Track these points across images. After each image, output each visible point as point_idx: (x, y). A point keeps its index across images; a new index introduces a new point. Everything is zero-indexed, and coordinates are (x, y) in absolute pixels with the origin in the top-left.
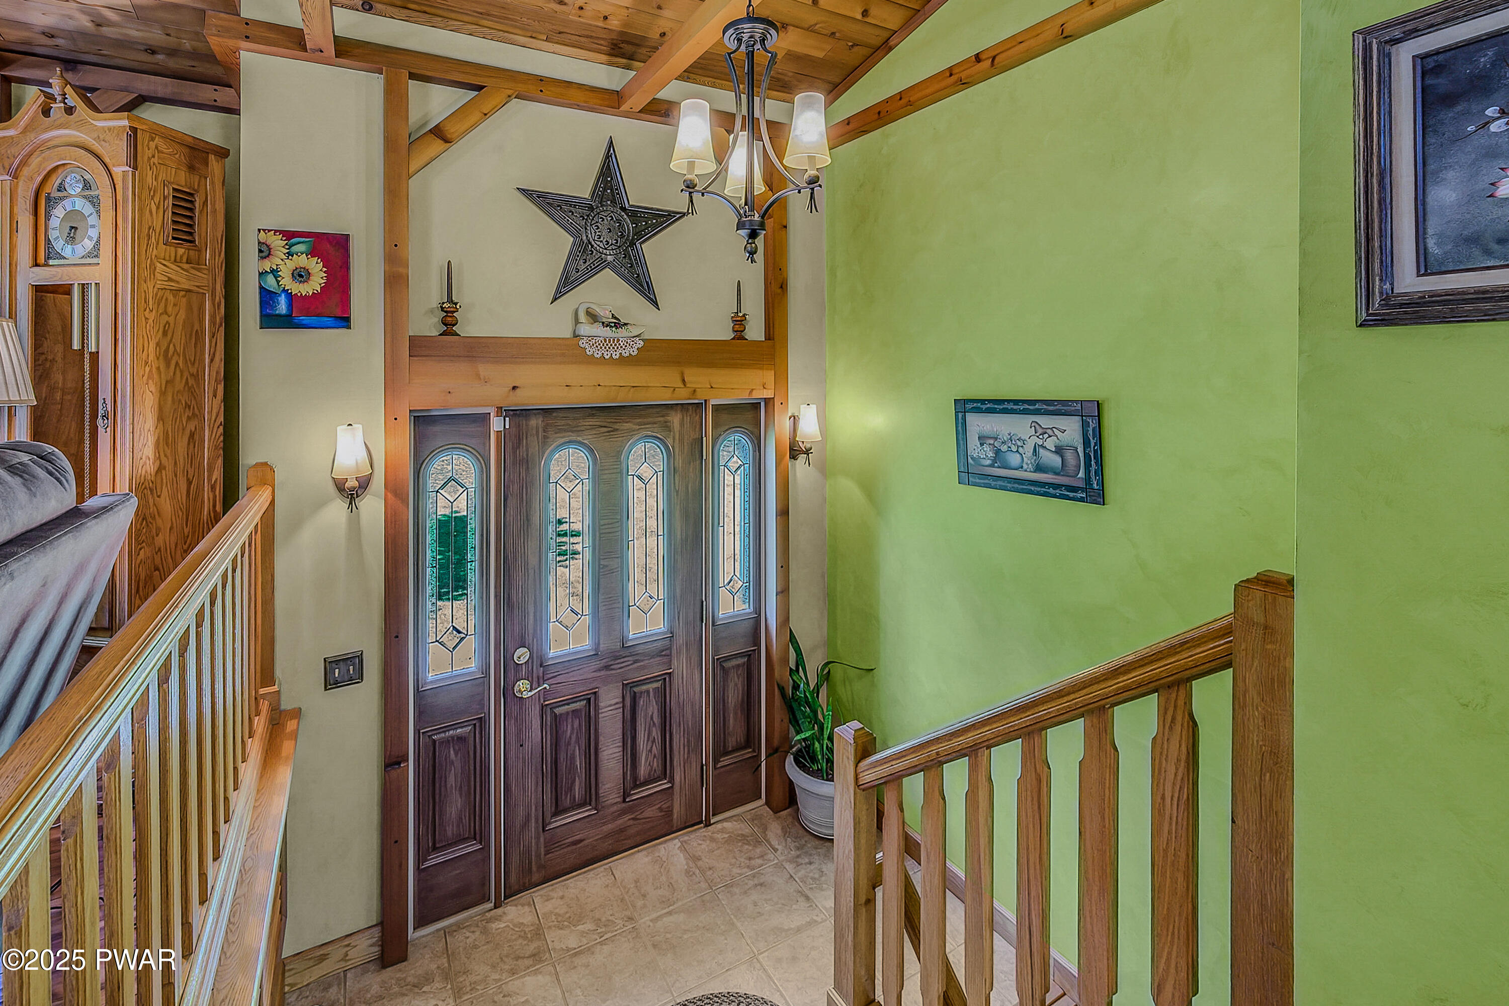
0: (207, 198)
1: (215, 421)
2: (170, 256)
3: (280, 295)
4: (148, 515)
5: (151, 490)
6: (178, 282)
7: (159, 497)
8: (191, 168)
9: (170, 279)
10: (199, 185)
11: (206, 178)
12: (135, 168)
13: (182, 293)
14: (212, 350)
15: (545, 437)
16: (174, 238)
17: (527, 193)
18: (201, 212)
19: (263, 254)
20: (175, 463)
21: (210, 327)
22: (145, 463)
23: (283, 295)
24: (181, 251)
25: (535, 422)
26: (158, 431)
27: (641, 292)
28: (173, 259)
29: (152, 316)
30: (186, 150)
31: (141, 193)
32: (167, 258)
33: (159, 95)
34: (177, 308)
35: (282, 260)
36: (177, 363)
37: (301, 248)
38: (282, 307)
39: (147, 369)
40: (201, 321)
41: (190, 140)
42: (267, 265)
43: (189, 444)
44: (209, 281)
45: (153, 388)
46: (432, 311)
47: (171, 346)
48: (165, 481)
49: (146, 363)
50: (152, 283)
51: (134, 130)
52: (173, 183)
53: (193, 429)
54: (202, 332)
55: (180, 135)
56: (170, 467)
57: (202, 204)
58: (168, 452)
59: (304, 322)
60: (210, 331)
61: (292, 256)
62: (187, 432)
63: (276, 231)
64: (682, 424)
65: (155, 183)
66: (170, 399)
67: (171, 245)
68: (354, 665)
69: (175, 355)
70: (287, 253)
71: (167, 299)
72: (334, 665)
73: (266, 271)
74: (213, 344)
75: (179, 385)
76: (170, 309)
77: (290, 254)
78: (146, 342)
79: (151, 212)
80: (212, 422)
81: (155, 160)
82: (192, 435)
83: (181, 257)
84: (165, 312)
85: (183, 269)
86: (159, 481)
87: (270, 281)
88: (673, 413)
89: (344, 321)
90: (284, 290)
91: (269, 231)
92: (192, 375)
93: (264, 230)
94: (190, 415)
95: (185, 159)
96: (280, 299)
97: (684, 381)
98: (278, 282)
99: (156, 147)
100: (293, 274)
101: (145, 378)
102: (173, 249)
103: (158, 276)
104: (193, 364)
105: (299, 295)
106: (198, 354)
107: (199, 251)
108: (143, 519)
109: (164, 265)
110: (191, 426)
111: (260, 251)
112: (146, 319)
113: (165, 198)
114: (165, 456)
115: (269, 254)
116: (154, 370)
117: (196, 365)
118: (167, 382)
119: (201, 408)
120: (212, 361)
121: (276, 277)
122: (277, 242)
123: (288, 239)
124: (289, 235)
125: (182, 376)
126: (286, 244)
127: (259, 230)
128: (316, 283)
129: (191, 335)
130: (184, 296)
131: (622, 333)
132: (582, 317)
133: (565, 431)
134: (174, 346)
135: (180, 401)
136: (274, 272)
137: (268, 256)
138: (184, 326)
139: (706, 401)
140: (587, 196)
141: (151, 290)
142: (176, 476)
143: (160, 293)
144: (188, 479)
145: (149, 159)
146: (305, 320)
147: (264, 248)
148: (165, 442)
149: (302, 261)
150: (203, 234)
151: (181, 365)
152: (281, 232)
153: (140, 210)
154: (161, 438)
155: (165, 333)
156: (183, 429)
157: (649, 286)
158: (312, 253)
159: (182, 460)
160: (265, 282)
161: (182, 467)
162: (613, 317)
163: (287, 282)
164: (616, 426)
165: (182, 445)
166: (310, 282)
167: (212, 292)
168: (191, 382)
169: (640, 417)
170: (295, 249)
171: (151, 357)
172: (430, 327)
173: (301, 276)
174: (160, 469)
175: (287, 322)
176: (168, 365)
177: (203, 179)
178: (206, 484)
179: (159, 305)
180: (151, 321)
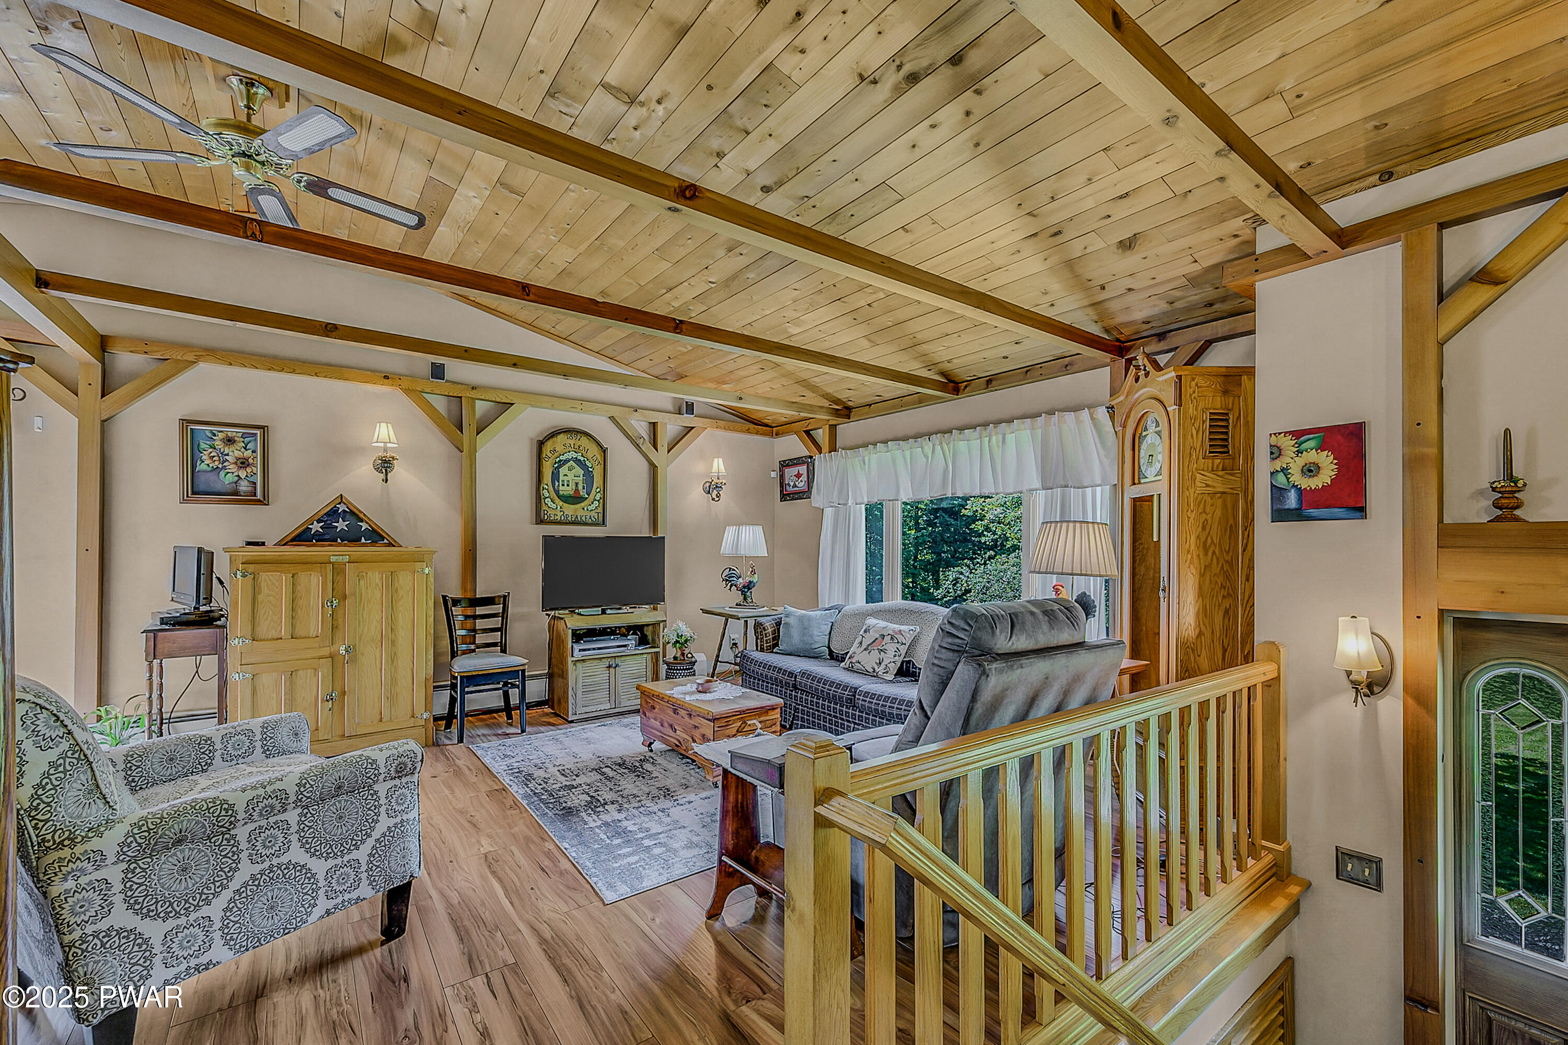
0: (1240, 413)
1: (1248, 601)
2: (1208, 467)
3: (1289, 491)
4: (1190, 669)
5: (1193, 650)
6: (1214, 487)
7: (1199, 656)
8: (1225, 392)
9: (1207, 485)
10: (1233, 404)
11: (1239, 397)
12: (1180, 405)
13: (1218, 495)
14: (1245, 541)
16: (1210, 452)
18: (1234, 427)
19: (1274, 456)
20: (1213, 632)
21: (1243, 521)
22: (1188, 628)
23: (1293, 491)
24: (1217, 461)
26: (1198, 604)
28: (1210, 469)
29: (1193, 516)
30: (1221, 379)
31: (1184, 423)
32: (1206, 469)
33: (1219, 336)
34: (1214, 507)
35: (1292, 458)
36: (1214, 552)
37: (1311, 444)
38: (1292, 501)
39: (1189, 556)
40: (1235, 517)
41: (1224, 370)
42: (1278, 465)
43: (1224, 618)
44: (1241, 483)
45: (1193, 571)
47: (1209, 538)
48: (1203, 644)
49: (1189, 552)
50: (1193, 490)
51: (1179, 377)
52: (1210, 409)
53: (1228, 607)
54: (1236, 526)
55: (1215, 369)
56: (1208, 634)
57: (1235, 419)
58: (1207, 622)
59: (1313, 515)
60: (1243, 524)
61: (1302, 453)
62: (1223, 608)
63: (1286, 433)
65: (1195, 413)
66: (1208, 580)
67: (1208, 458)
68: (1370, 868)
69: (1213, 545)
70: (1297, 451)
71: (1205, 502)
72: (1346, 858)
73: (1277, 471)
74: (1246, 536)
75: (1216, 569)
76: (1208, 510)
77: (1299, 452)
78: (1188, 536)
79: (1192, 435)
80: (1245, 602)
81: (1195, 395)
82: (1227, 612)
83: (1218, 466)
84: (1204, 512)
85: (1218, 476)
86: (1199, 643)
87: (1281, 479)
89: (1360, 510)
90: (1293, 486)
91: (1280, 434)
92: (1227, 561)
93: (1275, 434)
94: (1225, 594)
95: (1220, 386)
96: (1289, 494)
98: (1288, 479)
99: (1197, 385)
100: (1302, 470)
101: (1188, 562)
102: (1210, 461)
103: (1198, 484)
104: (1228, 552)
105: (1308, 489)
106: (1233, 544)
107: (1234, 459)
108: (1186, 671)
109: (1203, 475)
110: (1226, 604)
111: (1272, 453)
112: (1189, 518)
113: (1203, 422)
114: (1204, 625)
115: (1280, 455)
116: (1195, 556)
117: (1231, 554)
118: (1205, 566)
119: (1235, 590)
120: (1244, 550)
121: (1286, 475)
122: (1287, 443)
123: (1298, 438)
124: (1297, 434)
125: (1218, 563)
126: (1296, 443)
127: (1271, 435)
128: (1326, 476)
129: (1226, 529)
130: (1219, 498)
134: (1211, 538)
135: (1216, 582)
136: (1284, 470)
137: (1278, 457)
138: (1219, 523)
141: (1192, 495)
142: (1213, 642)
143: (1200, 497)
144: (1223, 647)
145: (1191, 395)
146: (1314, 512)
147: (1275, 450)
148: (1204, 614)
149: (1312, 456)
150: (1237, 444)
151: (1217, 553)
152: (1290, 433)
153: (1184, 435)
154: (1201, 610)
155: (1204, 528)
156: (1219, 606)
158: (1321, 448)
159: (1218, 630)
160: (1276, 481)
161: (1218, 635)
163: (1297, 478)
165: (1218, 618)
166: (1320, 476)
167: (1245, 492)
168: (1226, 567)
170: (1304, 446)
171: (1192, 548)
172: (1478, 512)
173: (1310, 471)
174: (1200, 634)
175: (1298, 515)
176: (1206, 554)
177: (1237, 398)
178: (1239, 654)
179: (1199, 506)
180: (1191, 520)
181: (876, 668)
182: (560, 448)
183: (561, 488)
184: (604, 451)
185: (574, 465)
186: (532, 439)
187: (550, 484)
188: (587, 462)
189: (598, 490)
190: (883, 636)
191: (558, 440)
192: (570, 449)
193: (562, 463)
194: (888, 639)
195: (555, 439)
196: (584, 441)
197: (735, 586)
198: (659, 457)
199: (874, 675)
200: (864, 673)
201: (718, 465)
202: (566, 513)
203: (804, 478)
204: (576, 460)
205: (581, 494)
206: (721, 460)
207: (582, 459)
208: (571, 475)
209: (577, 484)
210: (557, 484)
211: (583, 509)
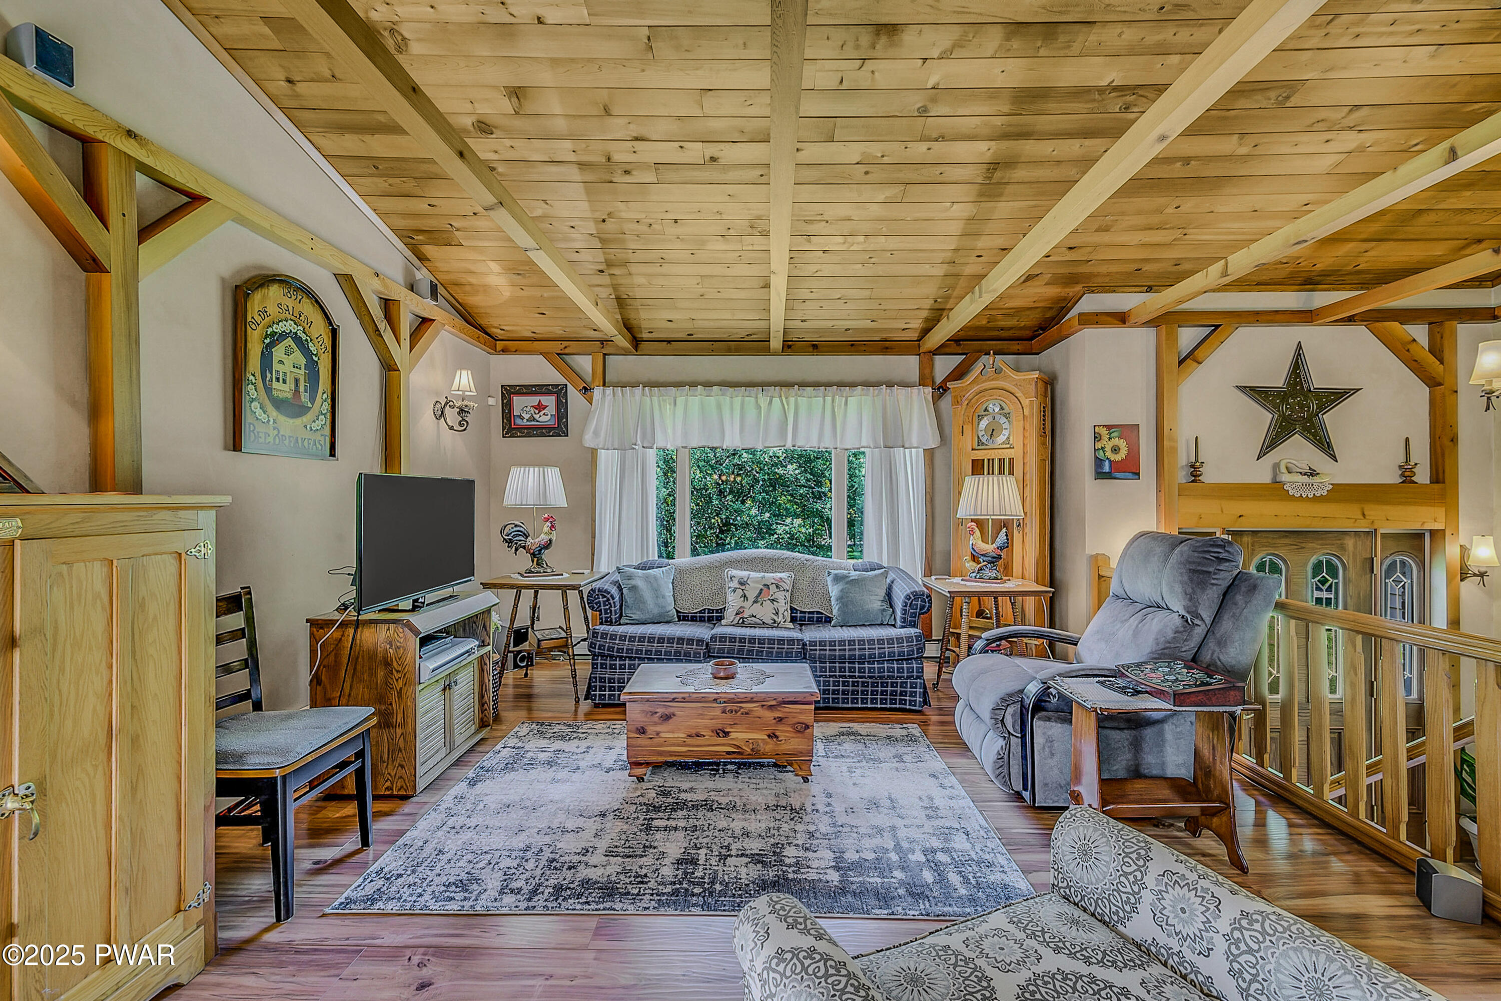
0: (1047, 408)
3: (1105, 461)
8: (1045, 393)
10: (1046, 402)
11: (1047, 397)
12: (1037, 398)
15: (1253, 550)
16: (1042, 432)
17: (1242, 389)
18: (1046, 416)
19: (1097, 439)
23: (1107, 461)
25: (1246, 539)
26: (1039, 533)
27: (1323, 450)
30: (1044, 384)
31: (1038, 411)
35: (1106, 442)
37: (1116, 434)
38: (1107, 468)
41: (1047, 378)
42: (1098, 445)
44: (1047, 454)
46: (1182, 467)
51: (1037, 379)
54: (1045, 482)
57: (1046, 412)
60: (1048, 481)
63: (1103, 426)
64: (1355, 547)
65: (1040, 405)
67: (1041, 436)
73: (1097, 449)
77: (1110, 438)
85: (1043, 448)
87: (1101, 454)
88: (1347, 537)
89: (1137, 475)
90: (1107, 459)
91: (1100, 426)
93: (1098, 426)
95: (1044, 389)
96: (1105, 463)
97: (1364, 515)
98: (1104, 454)
99: (1040, 386)
100: (1112, 449)
102: (1041, 438)
105: (1115, 460)
107: (1045, 438)
113: (1041, 412)
115: (1100, 439)
121: (1103, 452)
122: (1104, 432)
123: (1109, 430)
124: (1109, 427)
126: (1108, 433)
127: (1095, 426)
128: (1122, 454)
131: (1316, 479)
132: (1283, 470)
133: (1267, 546)
136: (1102, 449)
139: (1375, 530)
140: (1281, 386)
146: (1118, 475)
147: (1097, 436)
149: (1116, 441)
150: (1046, 429)
152: (1105, 426)
153: (1038, 419)
157: (1329, 445)
158: (1120, 437)
160: (1098, 455)
162: (1310, 469)
163: (1109, 454)
164: (1303, 545)
166: (1120, 453)
167: (1048, 459)
169: (1322, 539)
170: (1113, 435)
172: (1182, 476)
173: (1115, 450)
175: (1109, 476)
181: (776, 618)
182: (272, 310)
183: (275, 385)
184: (334, 333)
185: (293, 345)
186: (223, 280)
187: (258, 375)
188: (310, 344)
189: (325, 396)
190: (767, 586)
191: (271, 294)
192: (289, 317)
193: (275, 339)
194: (773, 588)
195: (265, 291)
196: (308, 308)
197: (524, 547)
198: (399, 353)
199: (775, 625)
200: (764, 625)
201: (464, 380)
202: (281, 433)
203: (551, 410)
204: (297, 339)
205: (303, 400)
206: (469, 372)
207: (304, 337)
208: (289, 361)
209: (297, 381)
210: (269, 375)
211: (305, 427)
